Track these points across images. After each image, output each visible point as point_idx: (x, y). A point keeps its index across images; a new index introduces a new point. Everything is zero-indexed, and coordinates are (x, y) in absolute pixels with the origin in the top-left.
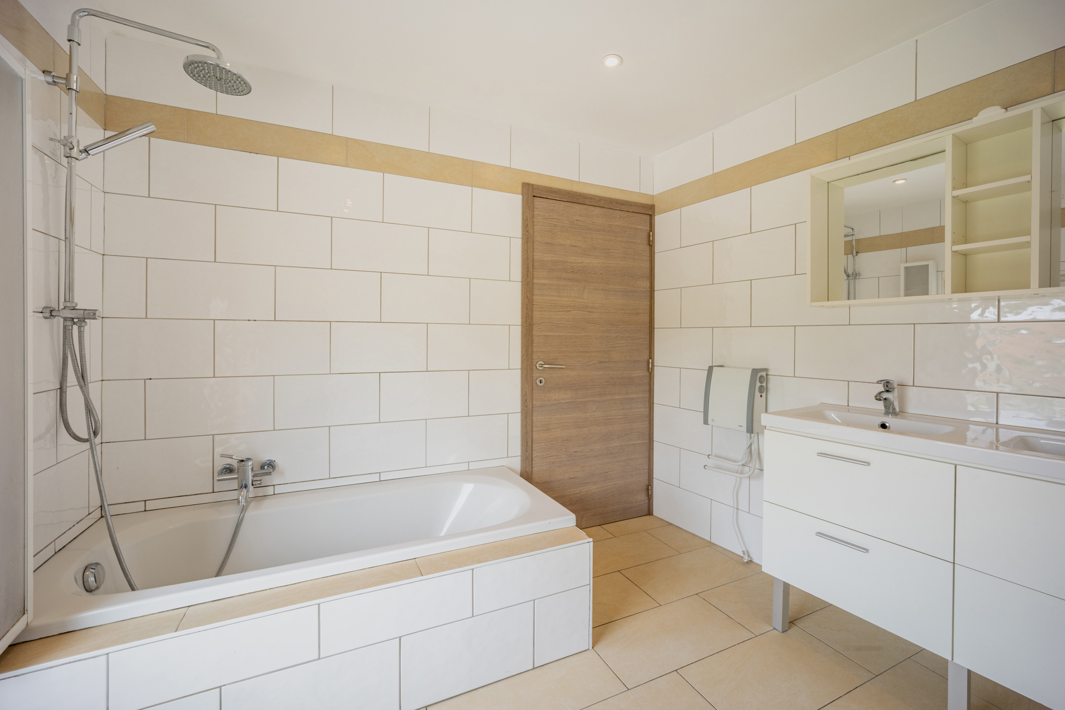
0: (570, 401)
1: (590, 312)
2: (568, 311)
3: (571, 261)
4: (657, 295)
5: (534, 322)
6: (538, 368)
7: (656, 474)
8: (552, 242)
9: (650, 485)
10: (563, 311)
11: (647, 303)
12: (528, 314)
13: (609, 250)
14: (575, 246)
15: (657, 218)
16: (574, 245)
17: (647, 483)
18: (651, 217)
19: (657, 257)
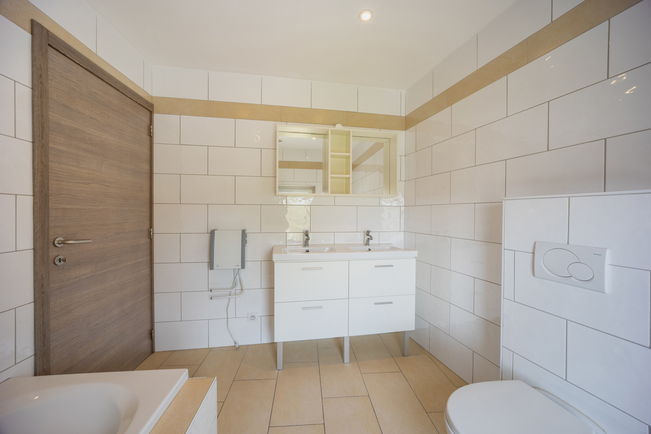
0: (90, 275)
1: (107, 186)
2: (88, 184)
3: (89, 132)
4: (155, 177)
5: (50, 192)
6: (57, 245)
7: (157, 319)
8: (70, 106)
9: (153, 329)
10: (83, 183)
11: (147, 182)
12: (43, 182)
13: (122, 131)
14: (93, 118)
15: (156, 116)
16: (92, 116)
17: (150, 329)
18: (151, 113)
19: (155, 146)
